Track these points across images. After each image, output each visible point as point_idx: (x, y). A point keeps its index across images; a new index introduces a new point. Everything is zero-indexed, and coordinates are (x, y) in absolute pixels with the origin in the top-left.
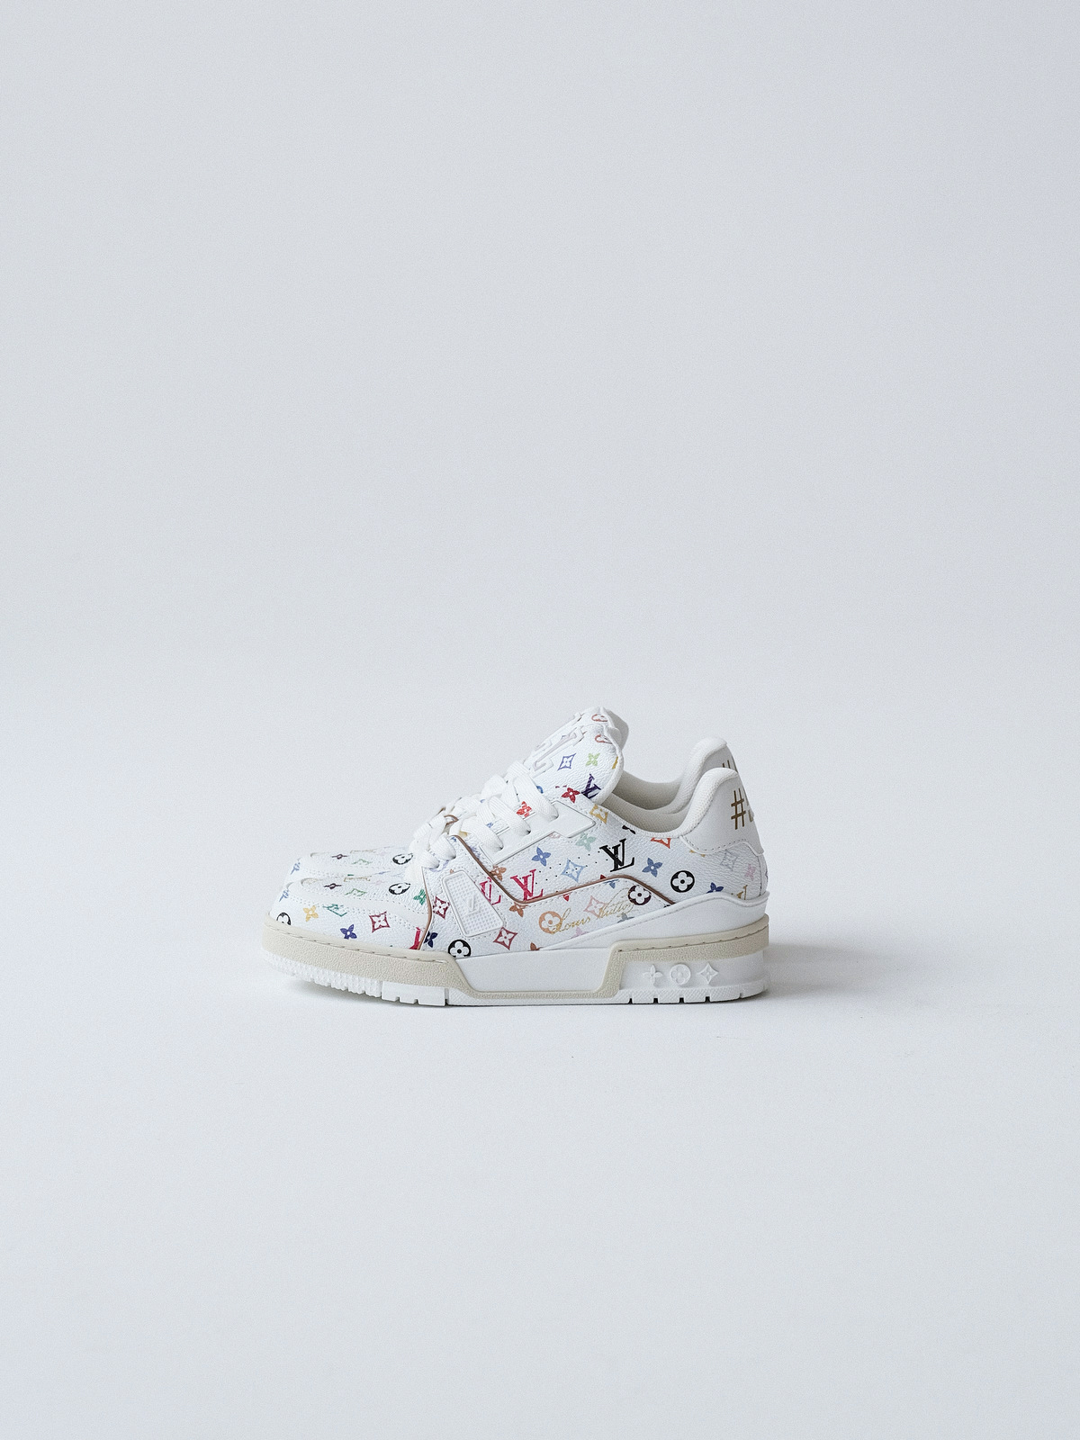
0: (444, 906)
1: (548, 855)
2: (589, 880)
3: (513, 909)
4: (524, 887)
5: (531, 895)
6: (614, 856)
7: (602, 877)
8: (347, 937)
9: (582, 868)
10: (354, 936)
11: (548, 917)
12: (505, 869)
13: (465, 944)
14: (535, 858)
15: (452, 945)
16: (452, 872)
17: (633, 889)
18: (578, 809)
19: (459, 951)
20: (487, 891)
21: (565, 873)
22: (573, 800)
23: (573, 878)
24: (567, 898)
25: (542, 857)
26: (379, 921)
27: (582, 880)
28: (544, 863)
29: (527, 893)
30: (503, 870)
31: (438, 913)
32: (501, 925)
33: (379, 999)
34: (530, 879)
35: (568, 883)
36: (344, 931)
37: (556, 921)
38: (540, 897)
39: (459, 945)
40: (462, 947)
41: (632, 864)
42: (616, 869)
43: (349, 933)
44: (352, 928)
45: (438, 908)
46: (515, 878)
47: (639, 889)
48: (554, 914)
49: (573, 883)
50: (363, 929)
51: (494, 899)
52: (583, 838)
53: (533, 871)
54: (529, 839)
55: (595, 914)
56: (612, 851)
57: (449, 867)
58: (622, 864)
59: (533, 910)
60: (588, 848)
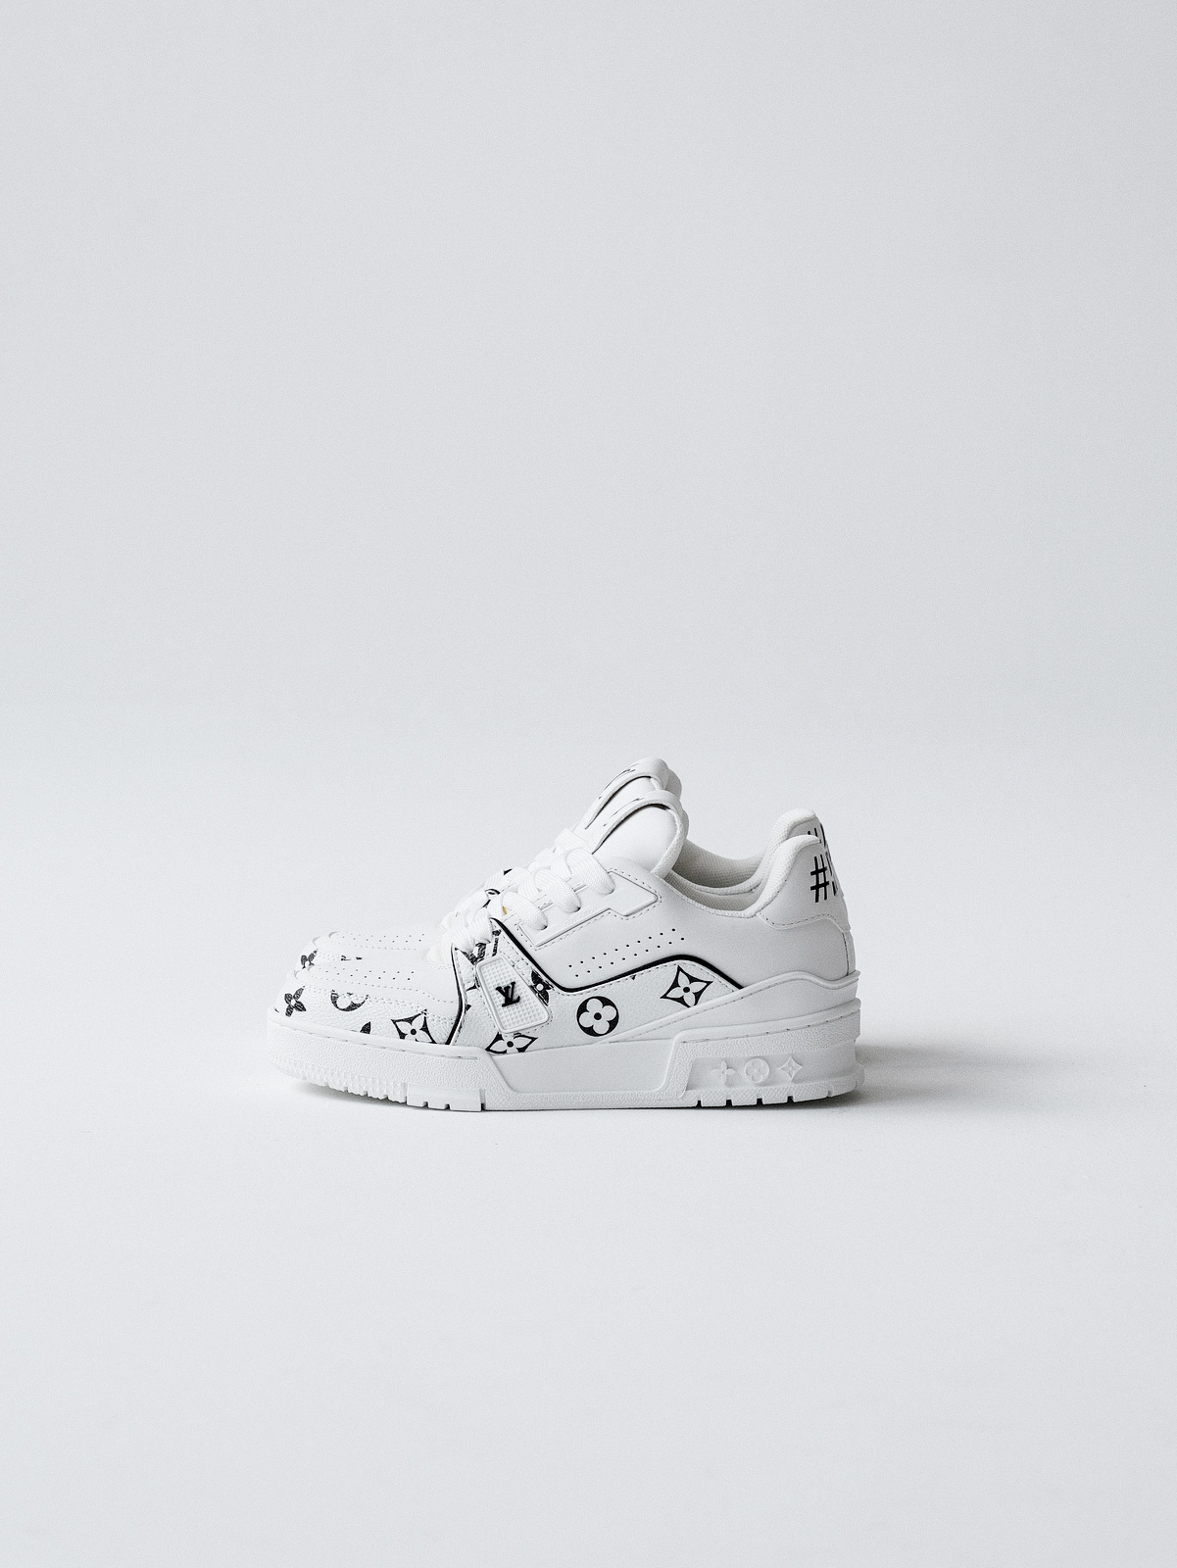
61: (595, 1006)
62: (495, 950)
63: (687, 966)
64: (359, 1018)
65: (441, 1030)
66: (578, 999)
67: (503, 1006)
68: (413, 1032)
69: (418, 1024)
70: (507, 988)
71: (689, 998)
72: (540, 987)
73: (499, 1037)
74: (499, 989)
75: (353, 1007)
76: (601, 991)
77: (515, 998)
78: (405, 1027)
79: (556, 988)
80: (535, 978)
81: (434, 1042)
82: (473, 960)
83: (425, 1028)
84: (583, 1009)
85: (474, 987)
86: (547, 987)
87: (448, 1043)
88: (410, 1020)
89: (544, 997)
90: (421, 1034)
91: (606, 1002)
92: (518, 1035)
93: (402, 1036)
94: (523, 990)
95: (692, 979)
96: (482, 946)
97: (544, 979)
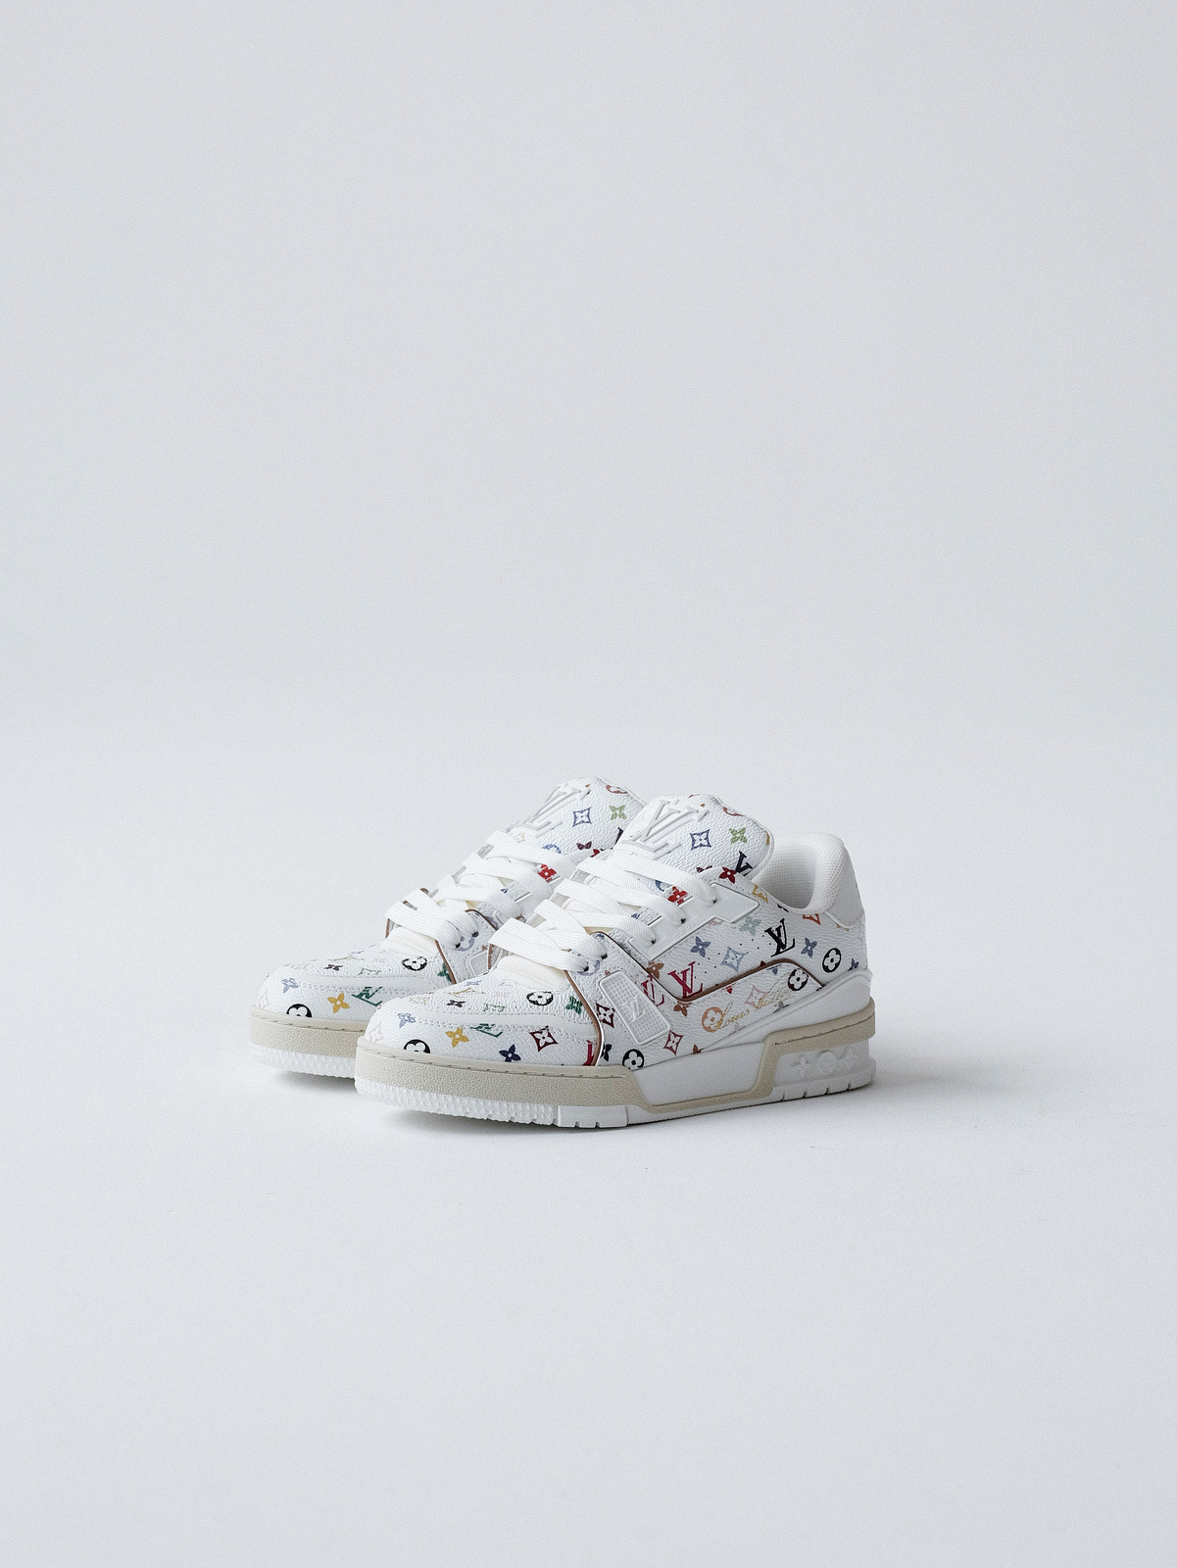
0: (609, 1013)
1: (707, 944)
2: (750, 968)
3: (677, 1008)
4: (683, 983)
5: (690, 991)
6: (777, 939)
7: (763, 964)
8: (508, 1060)
9: (743, 955)
10: (517, 1058)
11: (711, 1014)
12: (663, 965)
13: (639, 1054)
14: (694, 950)
15: (626, 1057)
16: (608, 973)
17: (793, 974)
18: (740, 890)
19: (634, 1063)
20: (649, 990)
21: (724, 963)
22: (733, 880)
23: (733, 967)
24: (730, 991)
25: (701, 947)
26: (544, 1038)
27: (743, 969)
28: (703, 954)
29: (686, 989)
30: (661, 966)
31: (604, 1021)
32: (669, 1028)
33: (553, 1127)
34: (689, 972)
35: (728, 973)
36: (503, 1053)
37: (718, 1017)
38: (701, 993)
39: (633, 1055)
40: (635, 1056)
41: (793, 946)
42: (778, 952)
43: (510, 1055)
44: (513, 1048)
45: (601, 1016)
46: (673, 974)
47: (799, 973)
48: (717, 1010)
49: (733, 973)
50: (526, 1048)
51: (658, 1000)
52: (749, 923)
53: (692, 964)
54: (687, 928)
55: (755, 1006)
56: (776, 933)
57: (601, 969)
58: (784, 946)
59: (697, 1007)
60: (753, 932)
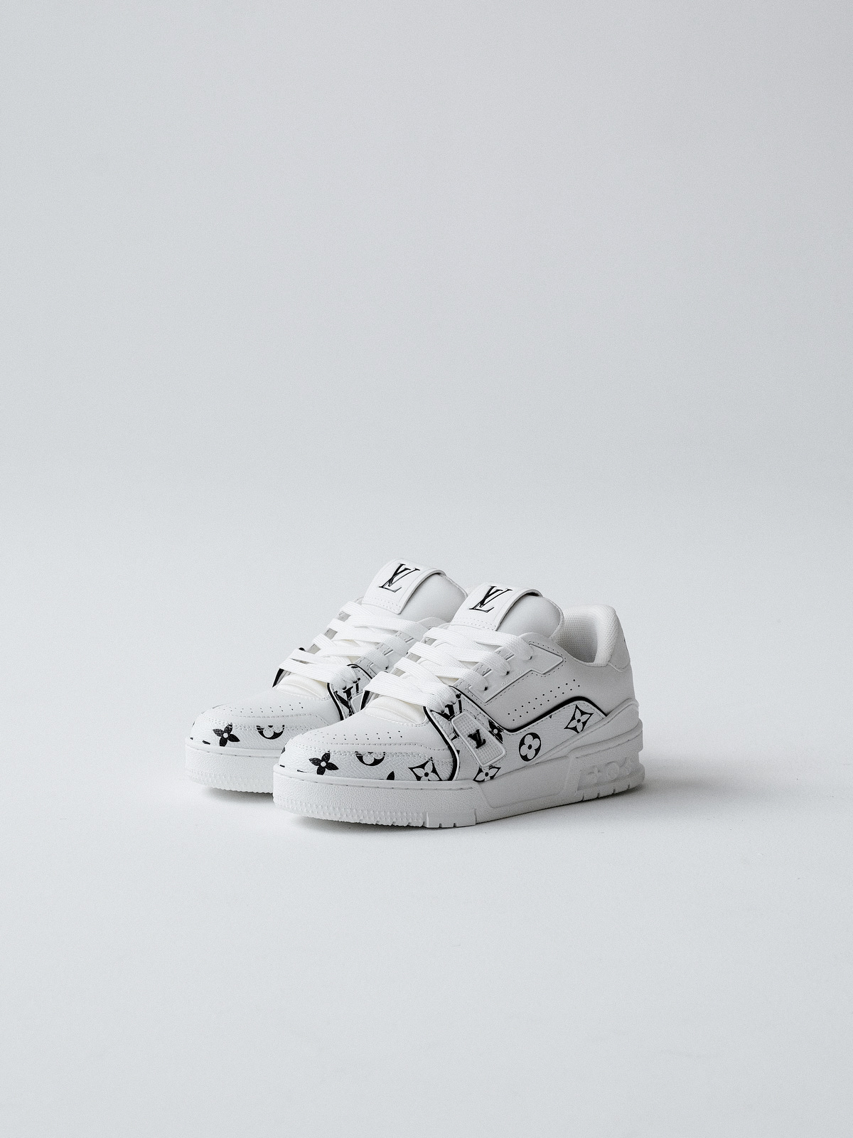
61: (529, 740)
62: (460, 708)
63: (581, 704)
64: (384, 769)
65: (445, 771)
66: (518, 736)
67: (477, 748)
68: (426, 775)
69: (429, 768)
70: (475, 734)
71: (579, 727)
72: (496, 731)
73: (480, 771)
74: (470, 736)
75: (376, 762)
76: (531, 729)
77: (482, 741)
78: (420, 772)
79: (505, 731)
80: (492, 725)
81: (441, 780)
82: (448, 717)
83: (434, 771)
84: (522, 743)
85: (455, 737)
86: (500, 730)
87: (451, 778)
88: (423, 766)
89: (499, 738)
90: (432, 776)
91: (535, 736)
92: (491, 767)
93: (419, 778)
94: (485, 734)
95: (583, 713)
96: (450, 707)
97: (497, 725)
